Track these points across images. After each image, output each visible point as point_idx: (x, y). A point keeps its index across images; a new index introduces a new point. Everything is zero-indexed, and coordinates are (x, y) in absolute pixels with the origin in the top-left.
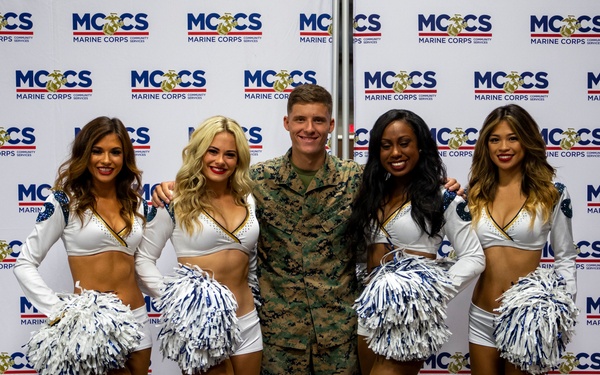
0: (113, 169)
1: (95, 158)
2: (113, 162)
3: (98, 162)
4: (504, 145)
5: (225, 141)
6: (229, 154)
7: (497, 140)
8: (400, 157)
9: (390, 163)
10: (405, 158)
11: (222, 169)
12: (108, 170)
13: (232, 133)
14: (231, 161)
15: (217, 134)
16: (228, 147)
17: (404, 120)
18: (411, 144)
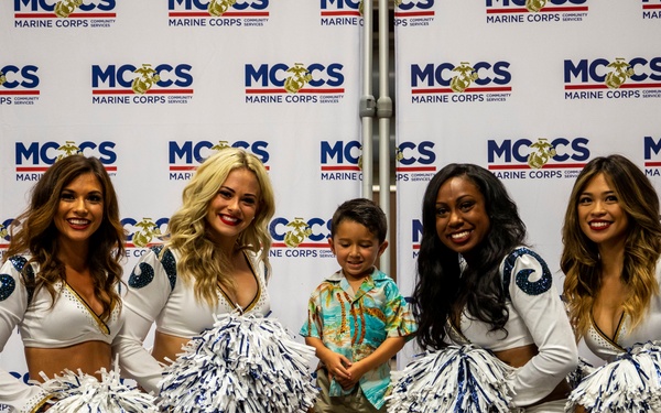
0: (90, 222)
1: (65, 205)
2: (89, 211)
3: (68, 211)
4: (598, 207)
5: (242, 182)
6: (246, 199)
7: (589, 200)
8: (461, 224)
9: (450, 236)
10: (470, 226)
11: (237, 218)
12: (82, 222)
13: (253, 172)
14: (248, 209)
15: (233, 170)
16: (246, 190)
17: (465, 176)
18: (476, 206)
